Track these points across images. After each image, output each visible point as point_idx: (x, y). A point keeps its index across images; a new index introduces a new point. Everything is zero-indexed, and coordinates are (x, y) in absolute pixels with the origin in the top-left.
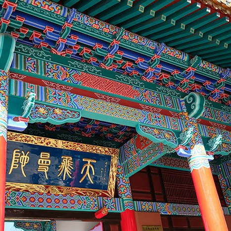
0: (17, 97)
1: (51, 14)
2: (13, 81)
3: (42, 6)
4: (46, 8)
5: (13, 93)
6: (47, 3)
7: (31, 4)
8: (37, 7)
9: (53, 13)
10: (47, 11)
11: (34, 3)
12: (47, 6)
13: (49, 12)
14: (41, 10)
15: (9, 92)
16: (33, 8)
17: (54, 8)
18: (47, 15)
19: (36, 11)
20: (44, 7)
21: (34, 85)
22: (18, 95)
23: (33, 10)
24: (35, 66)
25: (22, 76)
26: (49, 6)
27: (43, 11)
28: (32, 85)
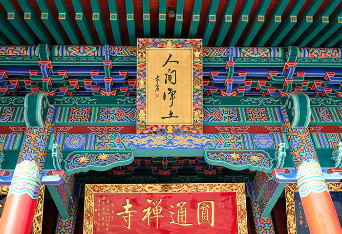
0: (323, 150)
1: (329, 60)
2: (314, 135)
3: (318, 56)
4: (323, 56)
5: (318, 146)
6: (323, 51)
7: (308, 58)
8: (315, 58)
9: (331, 58)
10: (324, 58)
11: (311, 56)
12: (323, 54)
13: (327, 59)
14: (319, 60)
15: (315, 147)
16: (312, 61)
17: (330, 54)
18: (327, 62)
19: (315, 62)
20: (321, 56)
21: (335, 134)
22: (323, 147)
23: (311, 62)
24: (328, 114)
25: (319, 127)
26: (325, 53)
27: (321, 60)
28: (333, 134)
